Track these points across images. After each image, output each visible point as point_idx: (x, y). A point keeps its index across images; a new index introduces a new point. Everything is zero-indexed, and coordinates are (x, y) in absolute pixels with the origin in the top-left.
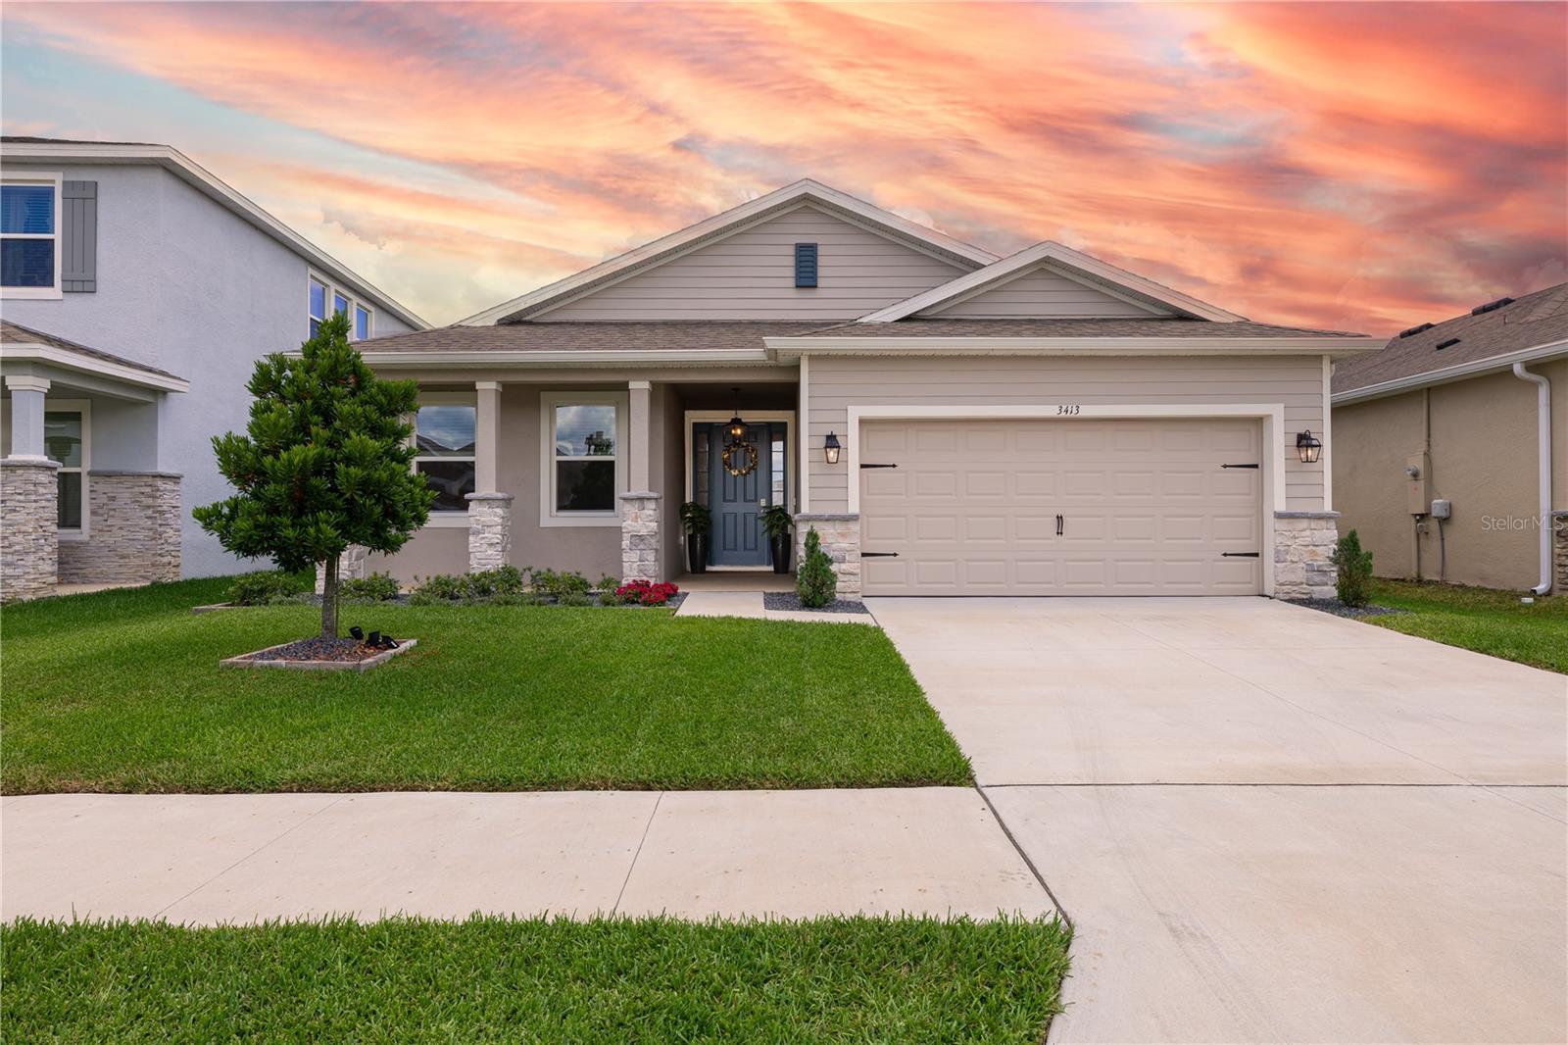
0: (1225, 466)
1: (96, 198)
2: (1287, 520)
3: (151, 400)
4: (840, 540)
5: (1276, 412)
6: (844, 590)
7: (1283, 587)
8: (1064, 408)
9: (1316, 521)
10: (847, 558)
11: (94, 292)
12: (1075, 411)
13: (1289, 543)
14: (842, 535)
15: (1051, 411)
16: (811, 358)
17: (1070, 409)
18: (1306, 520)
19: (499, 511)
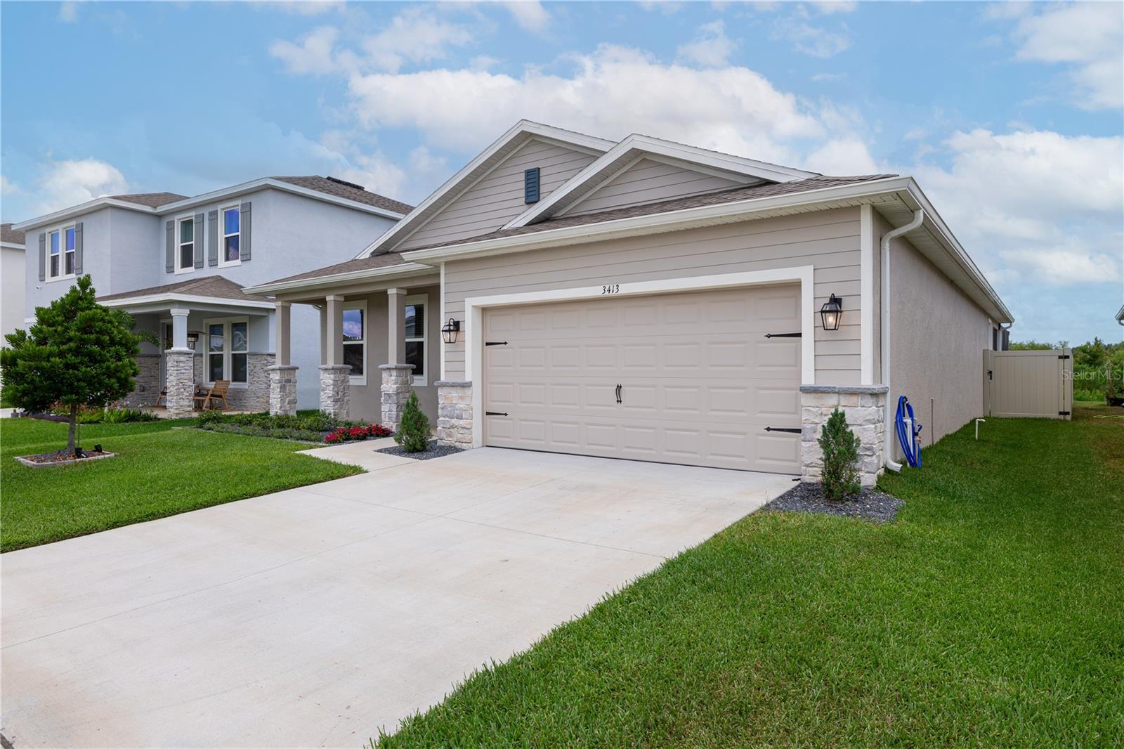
0: (769, 336)
1: (250, 211)
2: (813, 395)
3: (267, 314)
4: (460, 401)
5: (804, 274)
6: (462, 440)
7: (810, 469)
8: (607, 287)
9: (848, 397)
10: (464, 416)
11: (250, 260)
12: (615, 290)
13: (817, 421)
14: (461, 398)
15: (596, 291)
16: (447, 264)
17: (611, 289)
18: (837, 395)
19: (332, 376)
